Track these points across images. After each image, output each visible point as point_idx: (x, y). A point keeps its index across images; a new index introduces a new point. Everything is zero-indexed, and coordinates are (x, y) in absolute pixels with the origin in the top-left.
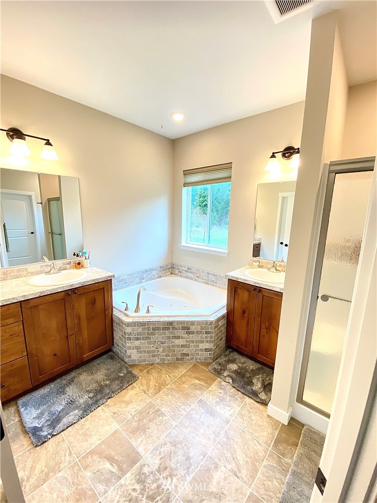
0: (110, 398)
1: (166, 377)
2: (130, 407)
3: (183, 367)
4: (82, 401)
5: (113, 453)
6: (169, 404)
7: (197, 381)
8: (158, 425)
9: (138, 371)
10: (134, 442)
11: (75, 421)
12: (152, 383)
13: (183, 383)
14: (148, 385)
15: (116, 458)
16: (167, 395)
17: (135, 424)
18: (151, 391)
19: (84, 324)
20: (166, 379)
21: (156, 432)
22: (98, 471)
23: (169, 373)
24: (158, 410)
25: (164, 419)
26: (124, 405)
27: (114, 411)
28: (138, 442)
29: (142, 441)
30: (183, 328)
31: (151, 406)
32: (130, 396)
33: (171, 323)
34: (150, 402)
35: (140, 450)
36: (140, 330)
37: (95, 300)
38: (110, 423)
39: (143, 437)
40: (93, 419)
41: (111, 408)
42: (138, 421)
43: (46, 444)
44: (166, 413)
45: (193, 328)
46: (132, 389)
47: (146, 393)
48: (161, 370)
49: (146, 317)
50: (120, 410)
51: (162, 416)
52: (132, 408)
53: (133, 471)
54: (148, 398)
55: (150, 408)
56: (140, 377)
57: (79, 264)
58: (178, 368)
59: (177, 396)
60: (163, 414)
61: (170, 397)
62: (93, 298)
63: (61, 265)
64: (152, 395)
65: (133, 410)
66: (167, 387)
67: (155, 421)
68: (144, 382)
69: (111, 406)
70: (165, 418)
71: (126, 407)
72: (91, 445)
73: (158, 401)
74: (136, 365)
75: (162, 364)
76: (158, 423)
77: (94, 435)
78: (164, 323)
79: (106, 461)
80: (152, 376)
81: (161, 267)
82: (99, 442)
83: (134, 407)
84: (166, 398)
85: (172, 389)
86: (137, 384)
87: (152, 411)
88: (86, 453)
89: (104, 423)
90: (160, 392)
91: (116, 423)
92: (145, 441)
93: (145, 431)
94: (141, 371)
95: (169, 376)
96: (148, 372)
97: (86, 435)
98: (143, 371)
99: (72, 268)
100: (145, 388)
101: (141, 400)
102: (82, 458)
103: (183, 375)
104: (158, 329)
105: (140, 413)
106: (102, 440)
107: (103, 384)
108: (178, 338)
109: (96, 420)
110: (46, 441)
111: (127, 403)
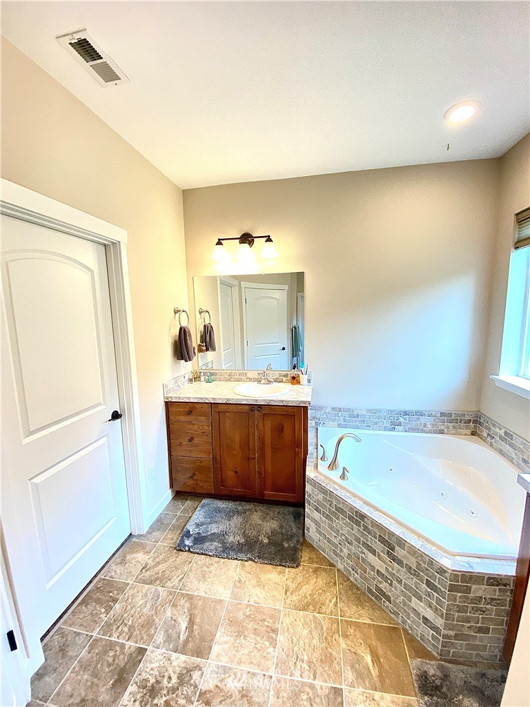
0: (251, 560)
1: (330, 601)
2: (258, 591)
3: (371, 612)
4: (231, 539)
5: (198, 620)
6: (295, 640)
7: (368, 658)
8: (256, 648)
9: (307, 558)
10: (220, 633)
11: (211, 554)
12: (306, 589)
13: (345, 636)
14: (299, 587)
15: (195, 627)
16: (305, 624)
17: (241, 616)
18: (295, 598)
19: (268, 452)
20: (328, 601)
21: (246, 651)
22: (175, 621)
23: (341, 599)
24: (275, 631)
25: (268, 650)
26: (254, 582)
27: (242, 579)
28: (222, 638)
29: (226, 642)
30: (382, 540)
31: (274, 616)
32: (269, 579)
33: (363, 517)
34: (279, 611)
35: (216, 649)
36: (321, 497)
37: (283, 427)
38: (227, 587)
39: (232, 639)
40: (223, 566)
41: (243, 573)
42: (247, 617)
43: (181, 553)
44: (278, 645)
45: (399, 552)
46: (280, 573)
47: (286, 594)
48: (335, 583)
49: (335, 483)
50: (247, 583)
51: (271, 643)
52: (257, 595)
53: (188, 660)
54: (283, 602)
55: (272, 617)
56: (301, 568)
57: (294, 378)
58: (362, 606)
59: (314, 642)
60: (273, 643)
61: (306, 632)
62: (280, 424)
63: (277, 376)
64: (290, 604)
65: (256, 598)
66: (318, 615)
67: (258, 638)
68: (300, 579)
69: (244, 571)
70: (271, 650)
71: (254, 587)
72: (197, 589)
73: (288, 620)
74: (313, 547)
75: (344, 577)
76: (258, 646)
77: (207, 583)
78: (352, 508)
79: (188, 620)
80: (315, 580)
81: (442, 414)
82: (203, 594)
83: (260, 596)
84: (299, 628)
85: (319, 625)
86: (289, 572)
87: (269, 622)
88: (188, 593)
89: (224, 581)
90: (301, 613)
91: (230, 592)
92: (227, 646)
93: (238, 636)
94: (311, 560)
95: (336, 604)
96: (316, 571)
97: (204, 576)
98: (312, 563)
99: (287, 382)
100: (292, 586)
101: (274, 596)
102: (182, 594)
103: (357, 625)
104: (343, 512)
105: (258, 610)
106: (207, 596)
107: (260, 538)
108: (374, 552)
109: (223, 570)
110: (182, 551)
111: (260, 584)
